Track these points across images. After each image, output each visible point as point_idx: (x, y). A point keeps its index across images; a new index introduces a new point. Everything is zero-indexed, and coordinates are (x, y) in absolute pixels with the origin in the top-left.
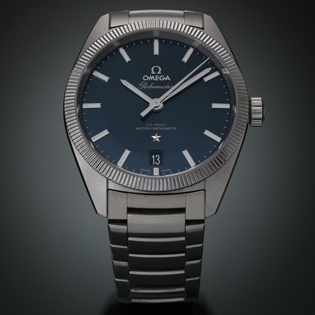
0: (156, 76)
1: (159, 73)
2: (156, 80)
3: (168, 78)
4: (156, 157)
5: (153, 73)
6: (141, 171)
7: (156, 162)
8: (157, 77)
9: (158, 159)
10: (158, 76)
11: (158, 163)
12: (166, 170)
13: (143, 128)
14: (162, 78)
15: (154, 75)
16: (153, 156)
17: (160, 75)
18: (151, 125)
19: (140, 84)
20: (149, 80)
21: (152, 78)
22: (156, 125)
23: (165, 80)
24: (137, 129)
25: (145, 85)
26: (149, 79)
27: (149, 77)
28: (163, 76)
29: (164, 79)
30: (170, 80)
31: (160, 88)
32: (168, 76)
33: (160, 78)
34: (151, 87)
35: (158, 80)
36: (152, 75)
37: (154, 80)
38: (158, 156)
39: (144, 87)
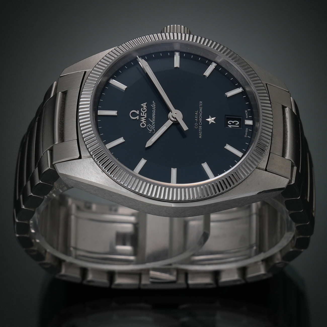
0: (141, 115)
1: (138, 112)
2: (146, 115)
3: (144, 104)
4: (230, 124)
5: (138, 117)
6: (247, 136)
7: (236, 124)
8: (143, 114)
9: (233, 122)
10: (141, 113)
11: (237, 123)
12: (247, 115)
13: (200, 131)
14: (144, 110)
15: (140, 117)
16: (230, 126)
17: (140, 112)
18: (196, 124)
19: (150, 131)
20: (146, 122)
21: (143, 120)
22: (196, 120)
23: (146, 107)
24: (200, 137)
25: (151, 126)
26: (144, 122)
27: (142, 122)
28: (142, 109)
29: (144, 108)
30: (146, 103)
31: (154, 113)
32: (142, 105)
33: (144, 112)
34: (153, 121)
35: (146, 114)
36: (140, 119)
37: (146, 117)
38: (230, 122)
39: (153, 127)
